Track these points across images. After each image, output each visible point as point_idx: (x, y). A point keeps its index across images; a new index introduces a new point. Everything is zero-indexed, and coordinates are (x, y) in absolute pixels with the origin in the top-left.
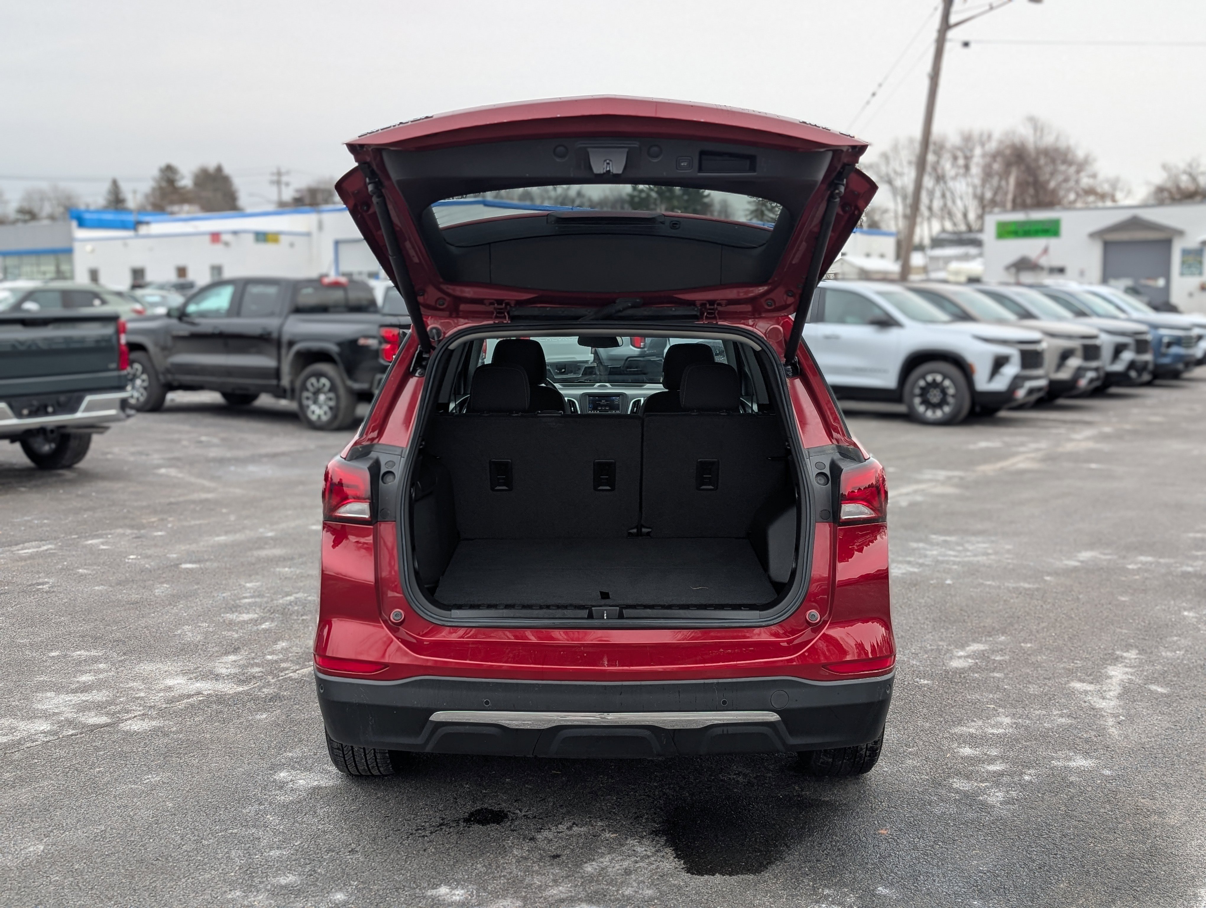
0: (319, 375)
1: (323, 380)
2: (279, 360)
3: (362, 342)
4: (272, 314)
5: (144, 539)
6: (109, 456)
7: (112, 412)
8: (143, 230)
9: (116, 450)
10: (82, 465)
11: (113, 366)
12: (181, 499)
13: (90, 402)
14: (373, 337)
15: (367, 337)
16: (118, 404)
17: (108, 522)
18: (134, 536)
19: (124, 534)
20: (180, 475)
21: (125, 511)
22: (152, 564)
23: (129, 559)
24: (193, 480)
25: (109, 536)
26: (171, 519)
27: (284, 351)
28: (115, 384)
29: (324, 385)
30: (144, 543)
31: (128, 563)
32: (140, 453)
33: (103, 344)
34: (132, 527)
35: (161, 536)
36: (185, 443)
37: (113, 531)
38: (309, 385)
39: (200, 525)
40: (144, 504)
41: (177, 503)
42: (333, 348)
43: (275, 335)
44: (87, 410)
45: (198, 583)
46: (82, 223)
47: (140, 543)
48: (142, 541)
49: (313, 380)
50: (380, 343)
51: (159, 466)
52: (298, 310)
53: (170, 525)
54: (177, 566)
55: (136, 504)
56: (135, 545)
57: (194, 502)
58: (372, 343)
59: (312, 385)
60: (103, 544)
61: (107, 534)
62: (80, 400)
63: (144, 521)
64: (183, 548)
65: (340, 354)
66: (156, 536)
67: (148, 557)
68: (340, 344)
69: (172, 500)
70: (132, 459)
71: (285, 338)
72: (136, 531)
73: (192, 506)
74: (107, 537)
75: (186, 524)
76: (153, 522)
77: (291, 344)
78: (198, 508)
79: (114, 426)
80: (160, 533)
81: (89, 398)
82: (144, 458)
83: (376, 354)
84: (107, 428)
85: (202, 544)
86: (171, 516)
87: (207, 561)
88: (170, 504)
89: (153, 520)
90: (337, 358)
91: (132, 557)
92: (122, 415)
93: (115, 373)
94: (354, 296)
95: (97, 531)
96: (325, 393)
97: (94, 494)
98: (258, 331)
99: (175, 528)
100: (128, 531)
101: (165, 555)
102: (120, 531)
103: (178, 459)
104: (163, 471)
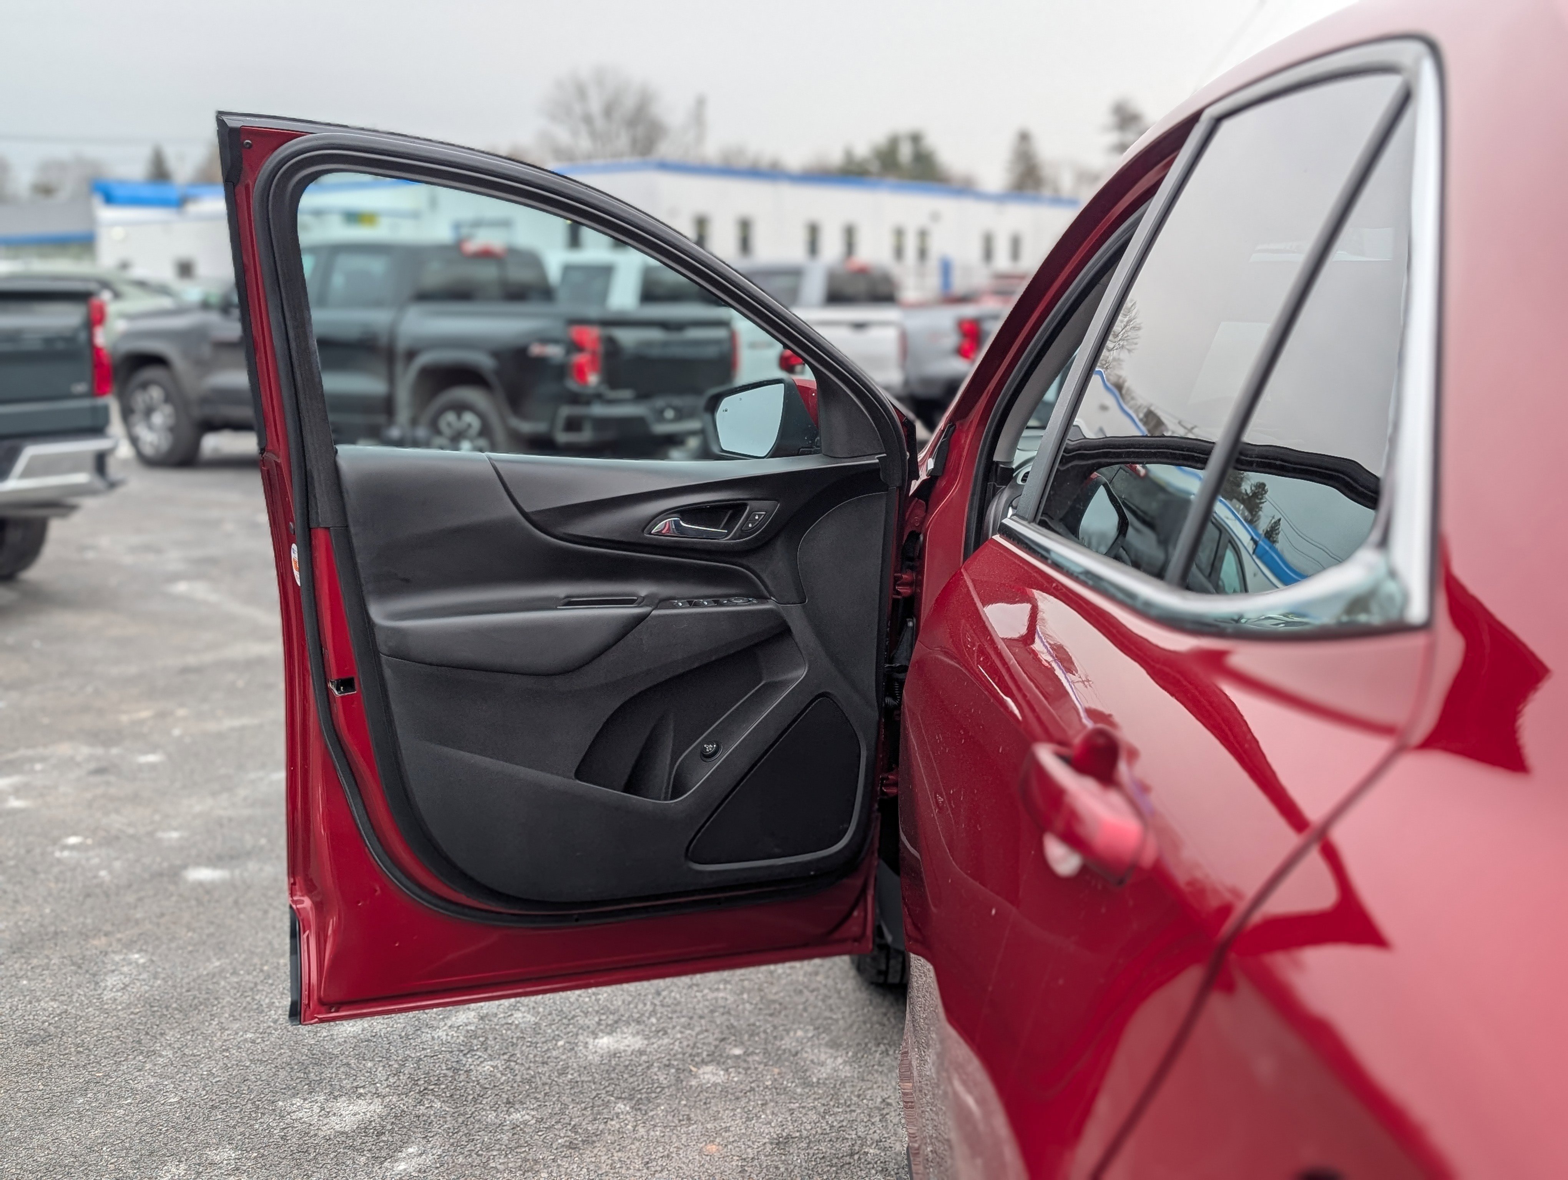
0: (460, 408)
1: (469, 418)
2: (391, 380)
3: (536, 350)
4: (378, 303)
5: (112, 778)
6: (90, 555)
7: (81, 478)
8: (193, 209)
9: (104, 541)
10: (34, 574)
11: (81, 388)
12: (208, 657)
13: (34, 459)
14: (555, 341)
15: (545, 340)
16: (90, 462)
17: (46, 721)
18: (93, 765)
19: (72, 759)
20: (213, 598)
21: (89, 689)
22: (117, 865)
23: (65, 847)
24: (235, 607)
25: (38, 767)
26: (181, 712)
27: (399, 367)
28: (87, 422)
29: (469, 426)
30: (112, 791)
31: (59, 861)
32: (148, 548)
33: (60, 346)
34: (95, 737)
35: (153, 767)
36: (229, 527)
37: (47, 751)
38: (443, 424)
39: (243, 728)
40: (132, 670)
41: (198, 670)
42: (484, 361)
43: (383, 341)
44: (25, 474)
45: (220, 949)
46: (110, 199)
47: (100, 791)
48: (108, 784)
49: (451, 417)
50: (569, 352)
51: (175, 577)
52: (424, 296)
53: (177, 732)
54: (174, 874)
55: (115, 671)
56: (88, 795)
57: (232, 665)
58: (554, 351)
59: (449, 425)
60: (17, 792)
61: (32, 760)
62: (12, 456)
63: (124, 718)
64: (198, 808)
65: (498, 373)
66: (141, 767)
67: (111, 840)
68: (496, 354)
69: (191, 660)
70: (128, 560)
71: (402, 345)
72: (99, 751)
73: (230, 677)
74: (32, 771)
75: (212, 726)
76: (142, 722)
77: (411, 355)
78: (240, 683)
79: (89, 503)
80: (152, 758)
81: (31, 451)
82: (151, 557)
83: (560, 371)
84: (72, 508)
85: (242, 792)
86: (182, 705)
87: (249, 854)
88: (185, 670)
89: (145, 714)
90: (493, 379)
91: (73, 840)
92: (99, 483)
93: (86, 403)
94: (519, 274)
95: (14, 749)
96: (471, 440)
97: (37, 644)
98: (353, 333)
99: (188, 740)
100: (84, 751)
101: (151, 834)
102: (64, 749)
103: (212, 561)
104: (181, 587)
